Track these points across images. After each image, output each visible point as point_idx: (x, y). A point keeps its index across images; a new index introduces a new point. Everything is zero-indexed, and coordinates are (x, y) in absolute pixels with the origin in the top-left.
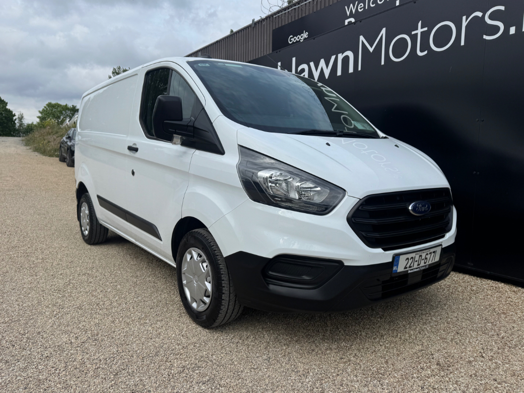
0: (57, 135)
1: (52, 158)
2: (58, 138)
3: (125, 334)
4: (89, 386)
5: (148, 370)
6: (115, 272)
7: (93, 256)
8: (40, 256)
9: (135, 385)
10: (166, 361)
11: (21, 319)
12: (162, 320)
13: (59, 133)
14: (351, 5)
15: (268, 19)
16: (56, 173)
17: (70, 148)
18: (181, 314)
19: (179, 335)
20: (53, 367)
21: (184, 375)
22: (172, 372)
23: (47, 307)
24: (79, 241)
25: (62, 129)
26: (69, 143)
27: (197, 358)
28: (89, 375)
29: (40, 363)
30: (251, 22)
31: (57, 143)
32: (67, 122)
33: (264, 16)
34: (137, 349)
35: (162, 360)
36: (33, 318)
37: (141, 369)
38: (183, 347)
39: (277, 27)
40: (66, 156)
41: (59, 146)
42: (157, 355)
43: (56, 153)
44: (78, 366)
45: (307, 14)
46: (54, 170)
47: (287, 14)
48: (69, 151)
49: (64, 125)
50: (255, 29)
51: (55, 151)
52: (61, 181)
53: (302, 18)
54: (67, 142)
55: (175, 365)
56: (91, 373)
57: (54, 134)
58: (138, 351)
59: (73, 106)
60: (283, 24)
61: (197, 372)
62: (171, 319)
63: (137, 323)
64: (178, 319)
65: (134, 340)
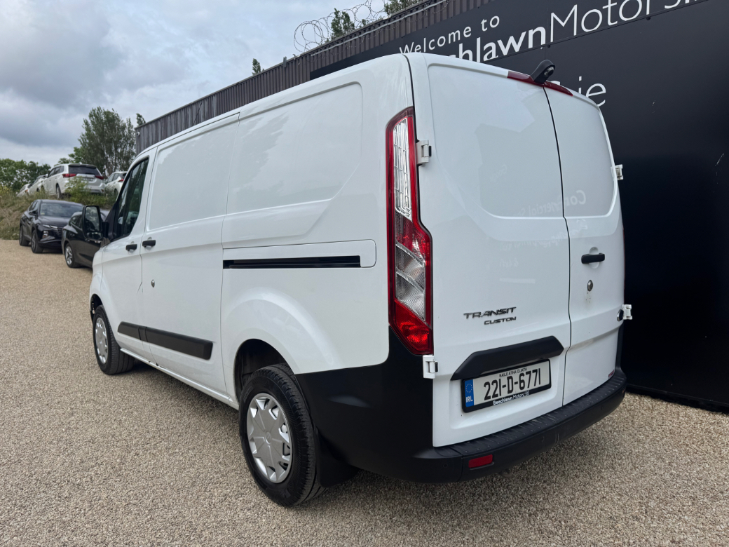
0: (13, 208)
1: (9, 241)
2: (15, 213)
3: (152, 466)
4: (122, 523)
5: (186, 502)
6: (127, 395)
7: (95, 377)
8: (25, 381)
9: (173, 517)
10: (205, 491)
11: (22, 459)
12: (194, 448)
13: (17, 205)
14: (407, 46)
15: (304, 58)
16: (19, 264)
17: (37, 227)
18: (215, 439)
19: (216, 462)
20: (76, 508)
21: (227, 503)
22: (213, 501)
23: (51, 443)
24: (71, 358)
25: (20, 199)
26: (35, 222)
27: (239, 485)
28: (120, 512)
29: (59, 505)
30: (282, 61)
31: (14, 219)
32: (26, 188)
33: (298, 54)
34: (169, 481)
35: (200, 491)
36: (37, 457)
37: (177, 501)
38: (223, 475)
39: (316, 69)
40: (30, 238)
41: (18, 223)
42: (193, 485)
43: (14, 234)
44: (105, 505)
45: (353, 54)
46: (16, 259)
47: (327, 53)
48: (35, 231)
49: (22, 193)
50: (287, 70)
51: (13, 230)
52: (28, 275)
53: (346, 59)
54: (31, 218)
55: (216, 494)
56: (122, 510)
57: (9, 207)
58: (172, 484)
59: (31, 162)
60: (324, 66)
61: (241, 499)
62: (204, 446)
63: (165, 453)
64: (212, 445)
65: (165, 472)
